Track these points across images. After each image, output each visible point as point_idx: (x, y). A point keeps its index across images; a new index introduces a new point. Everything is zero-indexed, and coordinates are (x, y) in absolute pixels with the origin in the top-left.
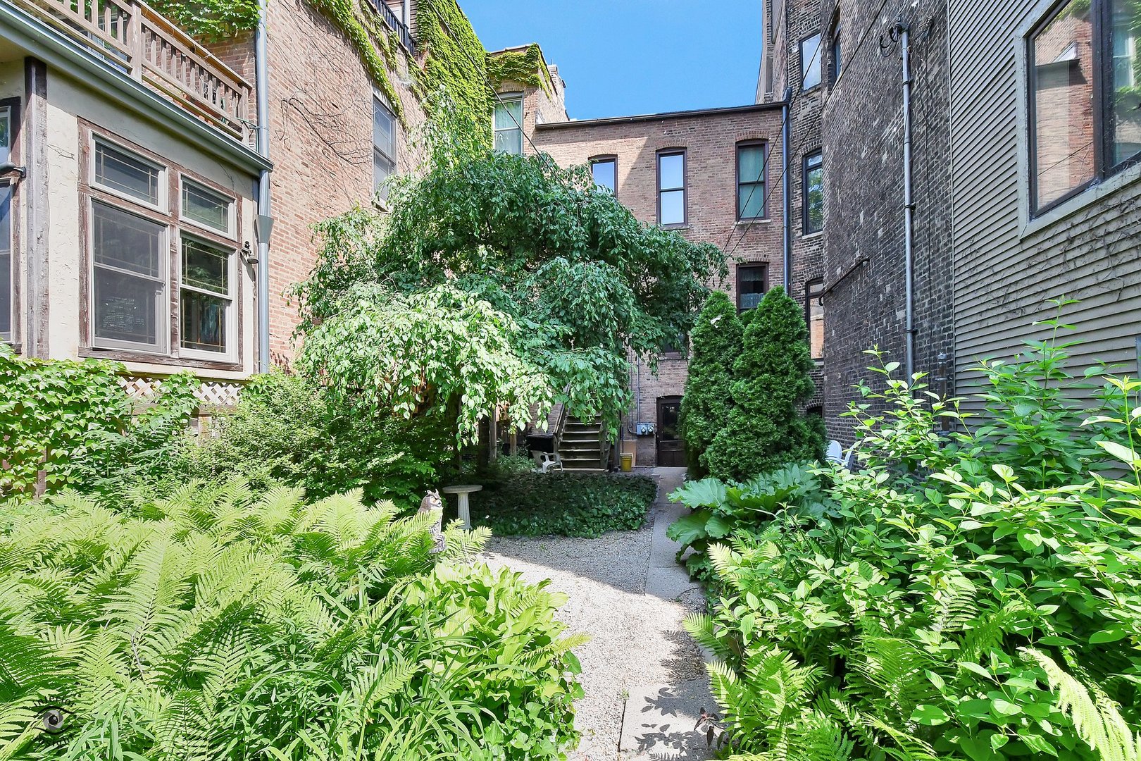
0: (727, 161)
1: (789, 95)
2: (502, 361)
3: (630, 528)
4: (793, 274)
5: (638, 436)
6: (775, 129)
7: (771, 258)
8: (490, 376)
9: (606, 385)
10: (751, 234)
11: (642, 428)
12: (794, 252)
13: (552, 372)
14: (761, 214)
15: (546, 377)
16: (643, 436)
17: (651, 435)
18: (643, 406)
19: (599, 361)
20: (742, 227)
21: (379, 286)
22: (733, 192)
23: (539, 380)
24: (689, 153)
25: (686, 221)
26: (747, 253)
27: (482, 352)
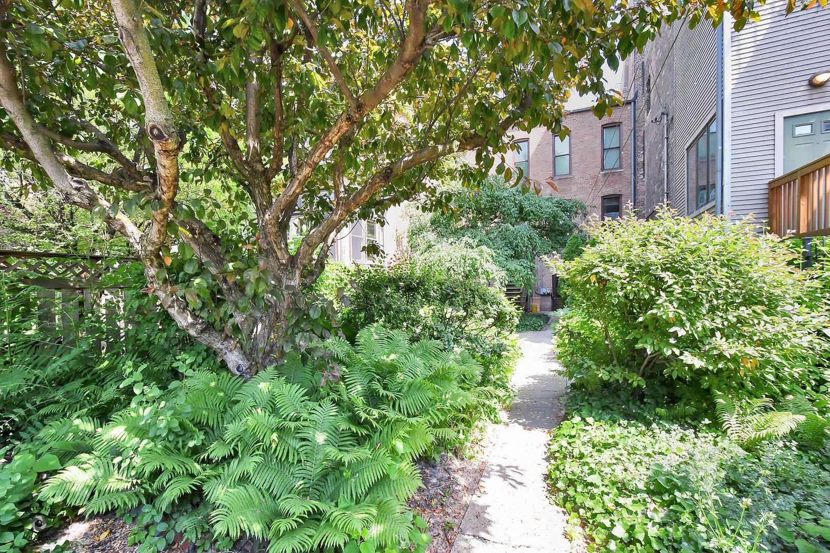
0: (596, 137)
1: (636, 96)
2: (491, 267)
3: (537, 330)
4: (637, 201)
5: (542, 295)
6: (626, 116)
7: (623, 192)
8: (487, 272)
9: (527, 274)
10: (611, 178)
11: (544, 291)
12: (638, 188)
13: (507, 270)
14: (617, 165)
15: (506, 272)
16: (544, 295)
17: (548, 294)
18: (544, 279)
19: (524, 265)
20: (605, 175)
21: (433, 234)
22: (599, 155)
23: (504, 273)
24: (572, 134)
25: (570, 173)
26: (608, 190)
27: (484, 263)
